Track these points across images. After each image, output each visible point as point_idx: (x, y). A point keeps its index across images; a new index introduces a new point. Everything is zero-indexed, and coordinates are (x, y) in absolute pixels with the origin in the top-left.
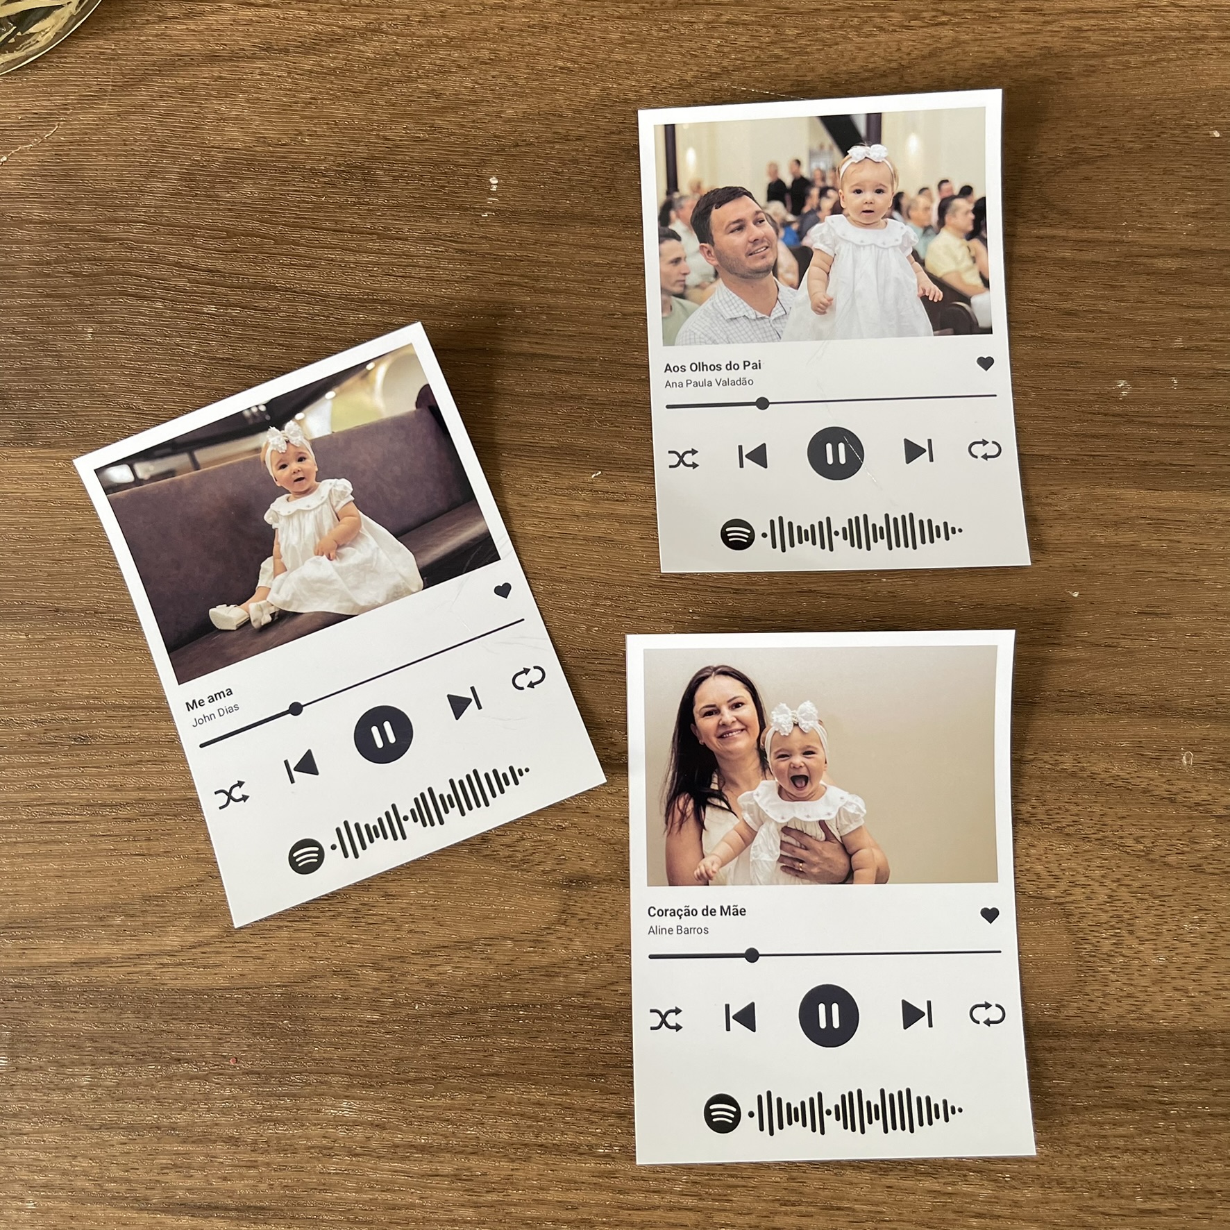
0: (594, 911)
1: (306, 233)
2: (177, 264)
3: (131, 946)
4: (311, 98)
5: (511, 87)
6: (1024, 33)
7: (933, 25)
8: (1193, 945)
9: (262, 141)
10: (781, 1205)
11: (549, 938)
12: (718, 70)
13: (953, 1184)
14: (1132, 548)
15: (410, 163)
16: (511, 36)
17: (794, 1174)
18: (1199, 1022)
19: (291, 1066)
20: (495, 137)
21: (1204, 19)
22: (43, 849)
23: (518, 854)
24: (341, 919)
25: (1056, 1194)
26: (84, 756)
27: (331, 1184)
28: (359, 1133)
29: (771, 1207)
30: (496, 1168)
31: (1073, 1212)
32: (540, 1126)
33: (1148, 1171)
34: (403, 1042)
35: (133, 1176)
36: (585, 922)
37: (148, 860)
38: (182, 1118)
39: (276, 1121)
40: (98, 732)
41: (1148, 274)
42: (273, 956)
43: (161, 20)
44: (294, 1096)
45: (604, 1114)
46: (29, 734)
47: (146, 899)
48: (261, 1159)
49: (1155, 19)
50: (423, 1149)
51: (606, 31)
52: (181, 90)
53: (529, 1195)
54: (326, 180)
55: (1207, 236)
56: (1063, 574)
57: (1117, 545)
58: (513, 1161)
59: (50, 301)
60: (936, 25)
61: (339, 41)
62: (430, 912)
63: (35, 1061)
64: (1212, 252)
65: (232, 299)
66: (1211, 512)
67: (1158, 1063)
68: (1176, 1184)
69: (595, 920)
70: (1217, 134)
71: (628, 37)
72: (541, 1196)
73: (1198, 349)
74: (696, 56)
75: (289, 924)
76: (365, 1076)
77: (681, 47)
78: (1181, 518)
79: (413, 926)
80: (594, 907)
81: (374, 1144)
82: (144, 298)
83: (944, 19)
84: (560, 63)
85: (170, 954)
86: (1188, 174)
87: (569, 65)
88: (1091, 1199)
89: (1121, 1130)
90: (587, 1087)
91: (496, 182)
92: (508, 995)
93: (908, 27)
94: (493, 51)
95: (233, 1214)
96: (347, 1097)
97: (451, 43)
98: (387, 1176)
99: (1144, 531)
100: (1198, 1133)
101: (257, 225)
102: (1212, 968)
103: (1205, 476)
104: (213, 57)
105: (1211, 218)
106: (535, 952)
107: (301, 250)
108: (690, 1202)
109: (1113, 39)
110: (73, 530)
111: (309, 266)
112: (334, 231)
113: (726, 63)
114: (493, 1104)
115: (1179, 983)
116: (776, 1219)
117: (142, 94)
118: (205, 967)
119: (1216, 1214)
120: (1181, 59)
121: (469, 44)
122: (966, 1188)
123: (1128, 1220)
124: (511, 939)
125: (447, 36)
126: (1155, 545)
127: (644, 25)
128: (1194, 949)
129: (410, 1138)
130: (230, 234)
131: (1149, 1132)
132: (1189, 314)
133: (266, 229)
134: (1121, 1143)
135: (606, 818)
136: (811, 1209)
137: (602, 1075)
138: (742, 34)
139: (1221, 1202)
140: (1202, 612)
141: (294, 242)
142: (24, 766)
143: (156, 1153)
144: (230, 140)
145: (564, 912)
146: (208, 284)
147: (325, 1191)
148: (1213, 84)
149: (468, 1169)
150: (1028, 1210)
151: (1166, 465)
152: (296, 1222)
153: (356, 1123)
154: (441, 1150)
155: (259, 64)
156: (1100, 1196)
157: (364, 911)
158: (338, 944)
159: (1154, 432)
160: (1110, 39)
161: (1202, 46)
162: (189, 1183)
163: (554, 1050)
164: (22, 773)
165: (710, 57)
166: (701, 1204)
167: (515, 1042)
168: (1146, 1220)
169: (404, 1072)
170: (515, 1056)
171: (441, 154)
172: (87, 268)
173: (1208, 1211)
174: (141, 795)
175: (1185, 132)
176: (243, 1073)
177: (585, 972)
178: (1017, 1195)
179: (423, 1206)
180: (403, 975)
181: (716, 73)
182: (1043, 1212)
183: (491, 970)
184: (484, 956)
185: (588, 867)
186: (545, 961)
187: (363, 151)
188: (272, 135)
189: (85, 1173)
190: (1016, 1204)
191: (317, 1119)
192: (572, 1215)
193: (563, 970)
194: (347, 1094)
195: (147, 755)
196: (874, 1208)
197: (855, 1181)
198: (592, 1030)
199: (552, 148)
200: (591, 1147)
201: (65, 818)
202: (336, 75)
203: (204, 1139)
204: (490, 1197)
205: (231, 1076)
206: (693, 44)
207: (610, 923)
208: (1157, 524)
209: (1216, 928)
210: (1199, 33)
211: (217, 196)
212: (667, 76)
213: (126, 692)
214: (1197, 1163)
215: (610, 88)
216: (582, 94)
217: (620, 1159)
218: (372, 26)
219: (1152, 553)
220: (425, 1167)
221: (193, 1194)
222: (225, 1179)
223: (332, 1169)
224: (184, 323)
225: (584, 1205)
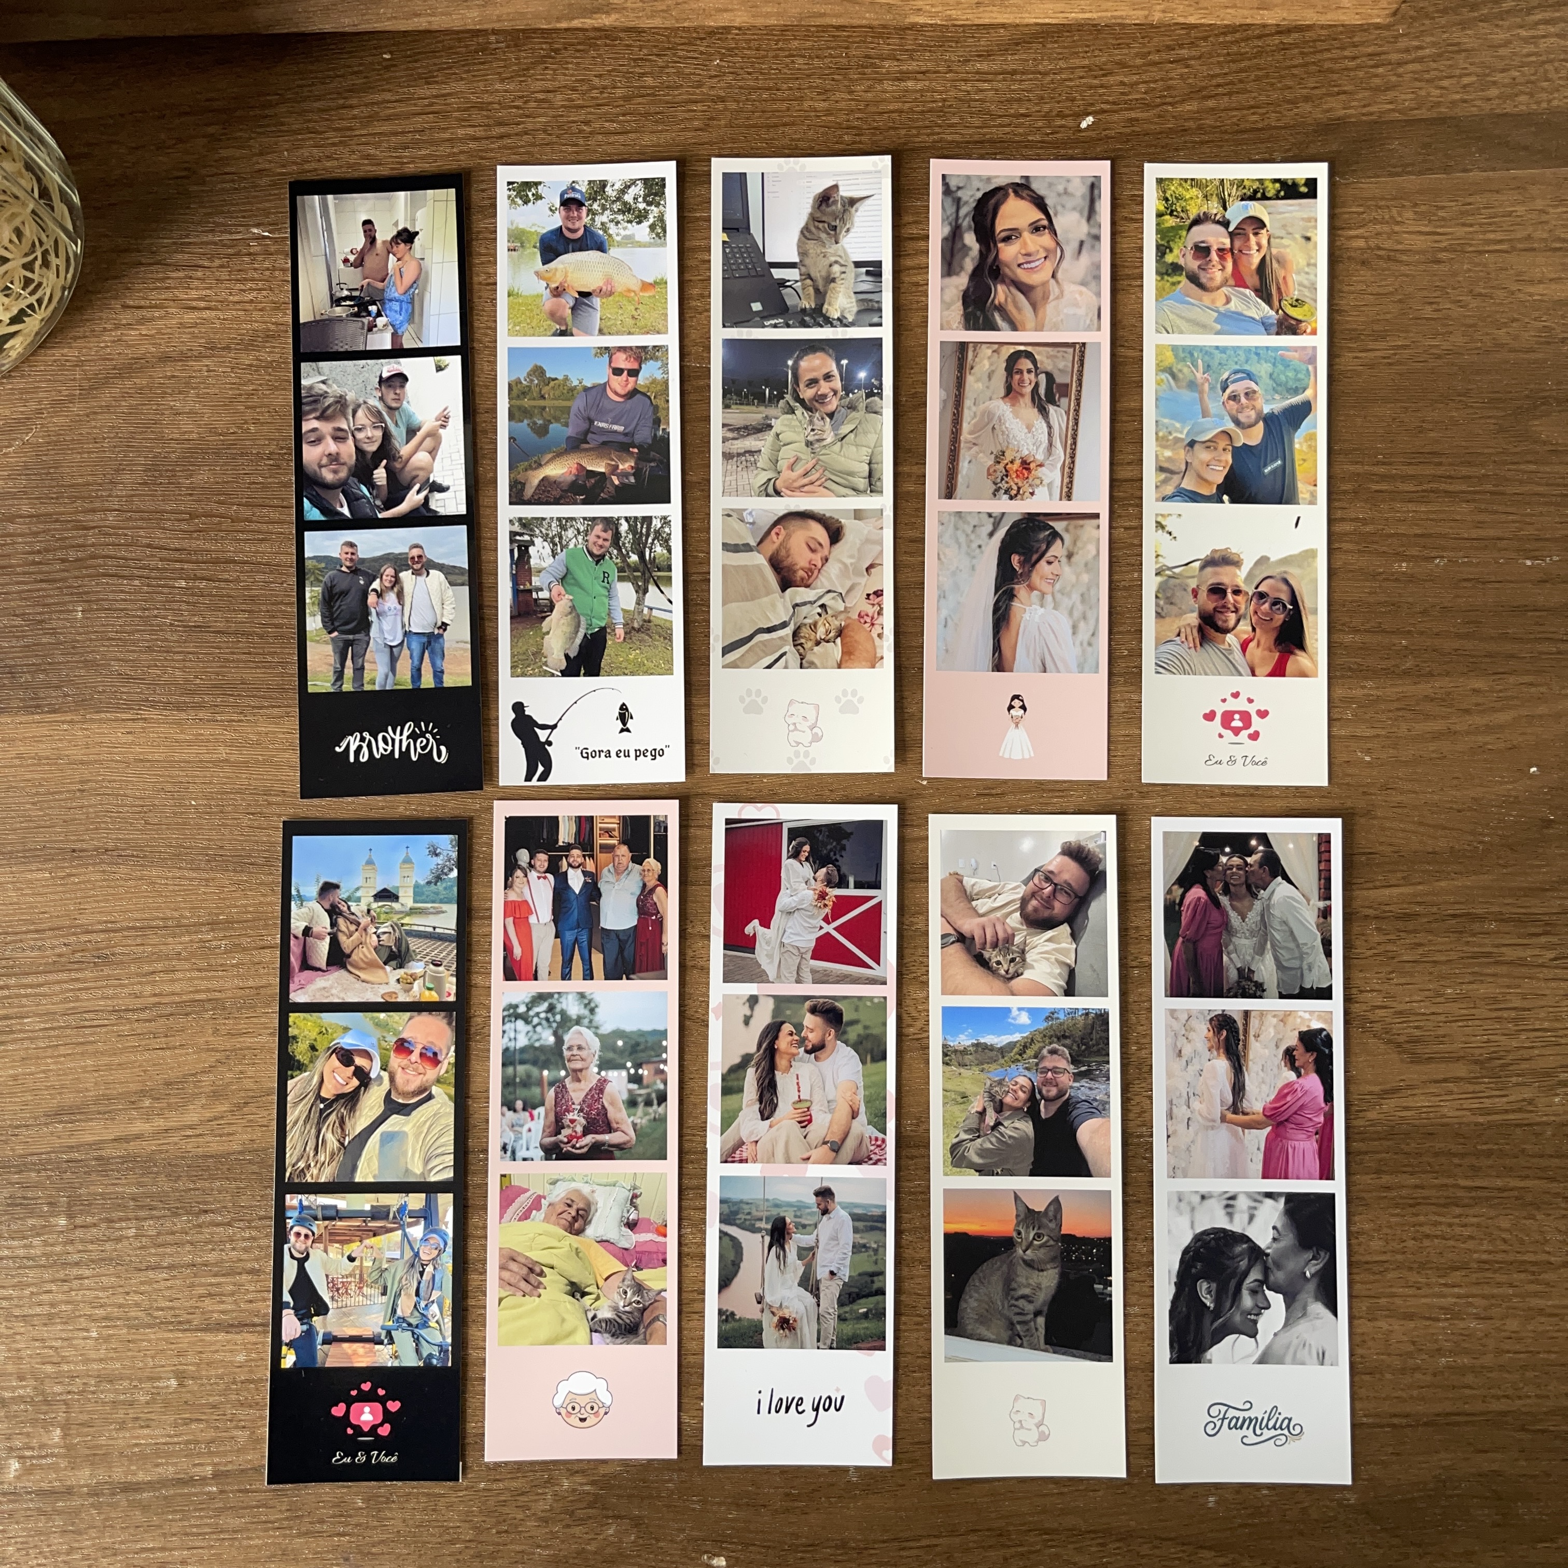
2: (149, 546)
3: (160, 1123)
22: (79, 1049)
26: (107, 971)
35: (175, 1304)
37: (168, 1053)
38: (212, 1257)
40: (118, 950)
43: (117, 327)
46: (60, 955)
47: (168, 1084)
52: (140, 390)
59: (44, 585)
61: (273, 337)
63: (89, 1220)
65: (199, 573)
82: (123, 577)
85: (191, 1127)
101: (215, 506)
104: (165, 359)
107: (254, 526)
110: (81, 782)
117: (106, 396)
130: (193, 516)
133: (222, 510)
141: (247, 520)
142: (59, 982)
143: (192, 1286)
162: (222, 1307)
164: (57, 988)
172: (72, 555)
174: (156, 999)
189: (137, 1305)
195: (159, 966)
201: (96, 1023)
203: (231, 1273)
205: (249, 1221)
213: (137, 915)
224: (159, 598)
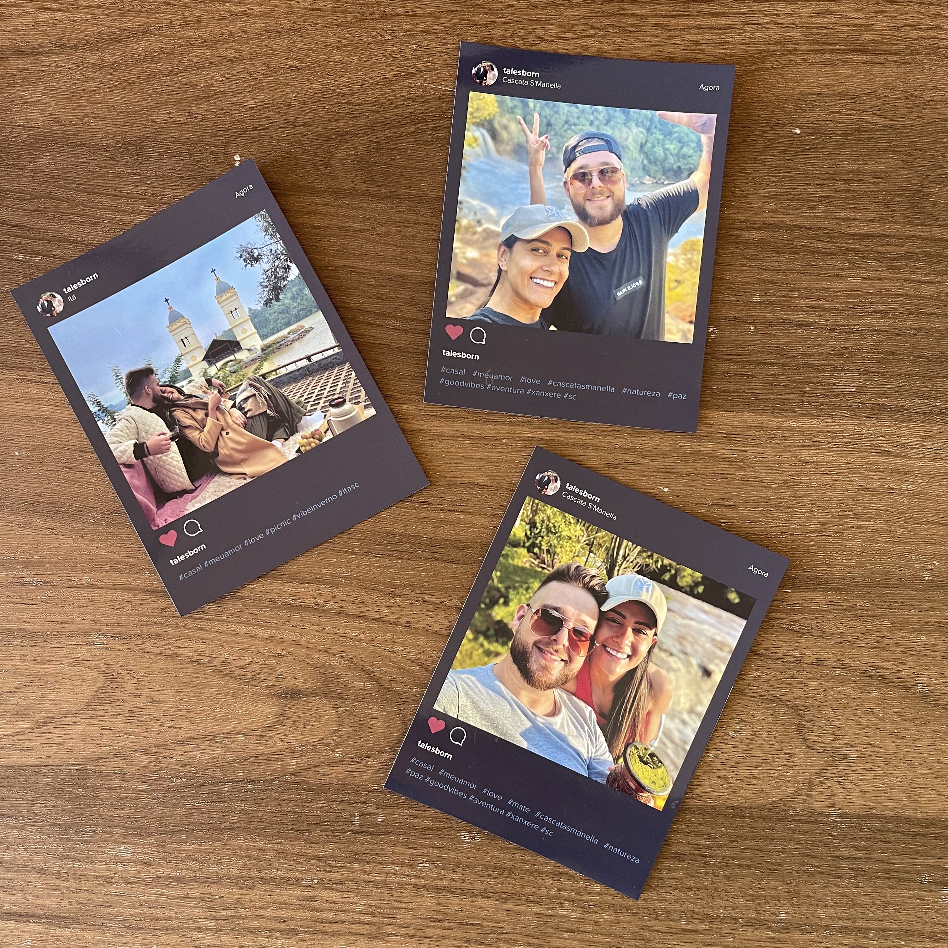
0: (303, 715)
1: (93, 198)
4: (95, 87)
5: (251, 81)
6: (653, 45)
7: (582, 37)
8: (734, 747)
9: (57, 121)
10: (431, 921)
11: (271, 734)
12: (413, 71)
13: (552, 909)
14: (711, 455)
15: (173, 142)
16: (251, 39)
17: (441, 901)
18: (735, 800)
19: (83, 820)
20: (238, 122)
21: (797, 34)
23: (248, 673)
24: (120, 718)
25: (625, 917)
27: (112, 902)
28: (133, 869)
29: (424, 923)
30: (230, 893)
31: (637, 930)
32: (262, 865)
33: (691, 903)
34: (164, 804)
36: (297, 723)
39: (74, 859)
41: (737, 243)
42: (70, 743)
44: (86, 841)
45: (308, 857)
48: (63, 884)
49: (757, 34)
50: (178, 880)
51: (327, 37)
53: (253, 913)
54: (107, 154)
55: (784, 214)
56: (656, 474)
57: (700, 453)
58: (242, 889)
60: (586, 37)
62: (184, 713)
64: (788, 227)
66: (772, 430)
67: (702, 828)
68: (711, 912)
69: (304, 722)
70: (798, 131)
71: (344, 42)
72: (262, 913)
73: (771, 303)
74: (397, 58)
75: (82, 720)
76: (138, 828)
77: (385, 50)
78: (749, 433)
79: (172, 723)
80: (303, 713)
81: (143, 875)
83: (592, 32)
84: (290, 62)
86: (773, 163)
87: (297, 64)
88: (650, 921)
89: (674, 874)
90: (296, 838)
91: (239, 159)
92: (240, 774)
93: (562, 38)
94: (238, 51)
95: (44, 920)
96: (123, 843)
97: (204, 44)
98: (153, 898)
99: (720, 443)
100: (728, 878)
102: (747, 763)
103: (769, 402)
105: (789, 200)
106: (260, 743)
108: (367, 918)
109: (723, 51)
111: (95, 224)
112: (114, 196)
113: (420, 64)
114: (229, 849)
115: (723, 773)
116: (427, 930)
118: (21, 750)
119: (737, 934)
120: (775, 68)
121: (219, 45)
122: (561, 912)
123: (675, 936)
124: (243, 734)
125: (201, 38)
126: (728, 454)
127: (357, 32)
128: (734, 750)
129: (168, 872)
131: (693, 876)
132: (766, 275)
134: (673, 883)
135: (313, 649)
136: (452, 924)
137: (307, 830)
138: (433, 41)
139: (743, 926)
140: (758, 505)
144: (32, 120)
145: (281, 715)
146: (16, 236)
147: (109, 907)
148: (798, 90)
149: (210, 894)
150: (604, 928)
151: (740, 392)
152: (88, 927)
153: (130, 861)
154: (191, 880)
155: (55, 58)
156: (656, 919)
157: (137, 711)
158: (118, 735)
159: (734, 367)
160: (720, 51)
161: (792, 58)
163: (272, 812)
165: (407, 59)
166: (374, 920)
167: (245, 806)
168: (688, 936)
169: (166, 826)
170: (244, 815)
171: (197, 135)
173: (732, 932)
175: (773, 129)
176: (50, 825)
177: (296, 758)
178: (596, 917)
179: (177, 918)
180: (165, 757)
181: (412, 73)
182: (615, 929)
183: (228, 755)
184: (223, 745)
185: (299, 684)
186: (267, 750)
187: (136, 132)
188: (64, 117)
190: (596, 923)
191: (102, 858)
192: (282, 926)
193: (280, 756)
194: (124, 841)
196: (496, 924)
197: (484, 906)
198: (300, 799)
199: (283, 132)
200: (297, 880)
202: (115, 69)
204: (224, 913)
206: (394, 49)
207: (315, 724)
208: (730, 438)
209: (752, 735)
210: (791, 47)
211: (23, 165)
212: (373, 74)
214: (726, 898)
215: (328, 84)
216: (307, 88)
217: (318, 888)
218: (142, 29)
219: (725, 459)
220: (180, 892)
221: (16, 906)
222: (38, 897)
223: (113, 891)
225: (292, 919)
